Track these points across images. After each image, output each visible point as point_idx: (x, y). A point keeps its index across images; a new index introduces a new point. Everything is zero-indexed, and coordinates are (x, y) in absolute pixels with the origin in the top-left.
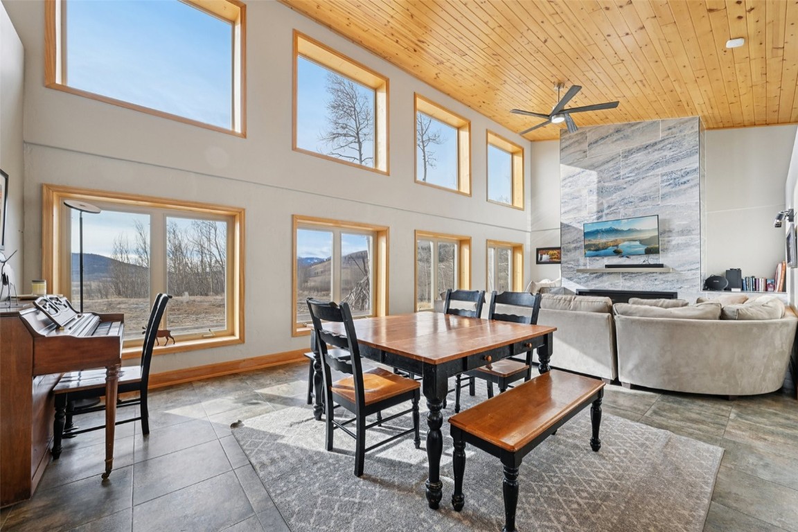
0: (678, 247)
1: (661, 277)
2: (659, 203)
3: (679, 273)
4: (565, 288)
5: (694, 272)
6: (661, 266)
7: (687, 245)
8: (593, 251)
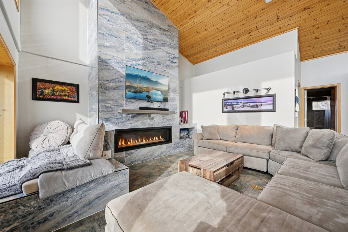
0: (172, 99)
1: (166, 116)
2: (166, 69)
3: (173, 115)
5: (177, 114)
6: (167, 110)
8: (132, 92)
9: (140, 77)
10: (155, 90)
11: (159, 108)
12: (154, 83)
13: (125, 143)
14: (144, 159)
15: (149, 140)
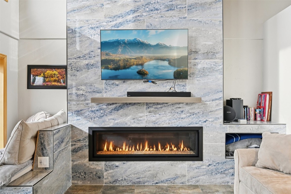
0: (204, 72)
1: (187, 108)
2: (186, 15)
3: (205, 104)
4: (72, 126)
5: (217, 102)
6: (188, 94)
7: (211, 70)
8: (111, 69)
9: (125, 43)
10: (155, 59)
11: (171, 91)
12: (152, 48)
13: (115, 149)
14: (138, 180)
15: (157, 149)
